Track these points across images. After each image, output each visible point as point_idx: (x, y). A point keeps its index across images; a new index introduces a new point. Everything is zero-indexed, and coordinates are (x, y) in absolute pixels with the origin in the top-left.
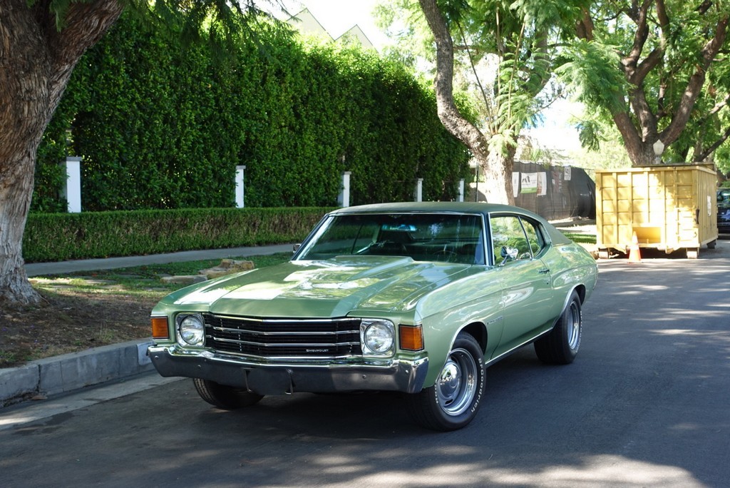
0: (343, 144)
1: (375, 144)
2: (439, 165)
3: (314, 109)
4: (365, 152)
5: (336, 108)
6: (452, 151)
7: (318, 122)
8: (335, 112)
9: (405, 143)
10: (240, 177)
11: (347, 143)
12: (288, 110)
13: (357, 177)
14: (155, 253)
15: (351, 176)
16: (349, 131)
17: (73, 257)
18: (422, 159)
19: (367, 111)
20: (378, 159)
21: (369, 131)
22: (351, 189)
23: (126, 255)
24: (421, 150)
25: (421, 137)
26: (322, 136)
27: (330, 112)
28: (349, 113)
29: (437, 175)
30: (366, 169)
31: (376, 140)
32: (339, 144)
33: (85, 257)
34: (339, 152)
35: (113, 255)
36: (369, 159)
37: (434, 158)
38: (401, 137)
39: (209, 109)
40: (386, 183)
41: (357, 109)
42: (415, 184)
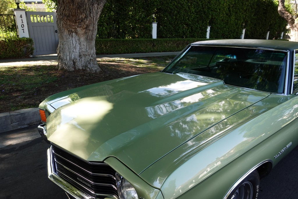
0: (244, 20)
1: (255, 20)
2: (276, 27)
3: (235, 9)
4: (251, 23)
5: (243, 8)
6: (281, 23)
7: (236, 13)
8: (243, 10)
9: (265, 20)
10: (209, 29)
11: (246, 20)
12: (226, 9)
13: (247, 30)
14: (178, 51)
15: (246, 30)
16: (247, 16)
17: (151, 52)
18: (271, 25)
19: (254, 10)
20: (255, 25)
21: (254, 16)
22: (245, 34)
23: (168, 52)
24: (270, 22)
25: (271, 18)
26: (237, 17)
27: (241, 10)
28: (248, 10)
29: (275, 30)
30: (251, 28)
31: (256, 19)
32: (243, 20)
33: (155, 52)
34: (243, 22)
35: (164, 51)
36: (252, 25)
37: (274, 25)
38: (264, 18)
39: (199, 8)
40: (257, 32)
41: (251, 9)
42: (267, 33)
